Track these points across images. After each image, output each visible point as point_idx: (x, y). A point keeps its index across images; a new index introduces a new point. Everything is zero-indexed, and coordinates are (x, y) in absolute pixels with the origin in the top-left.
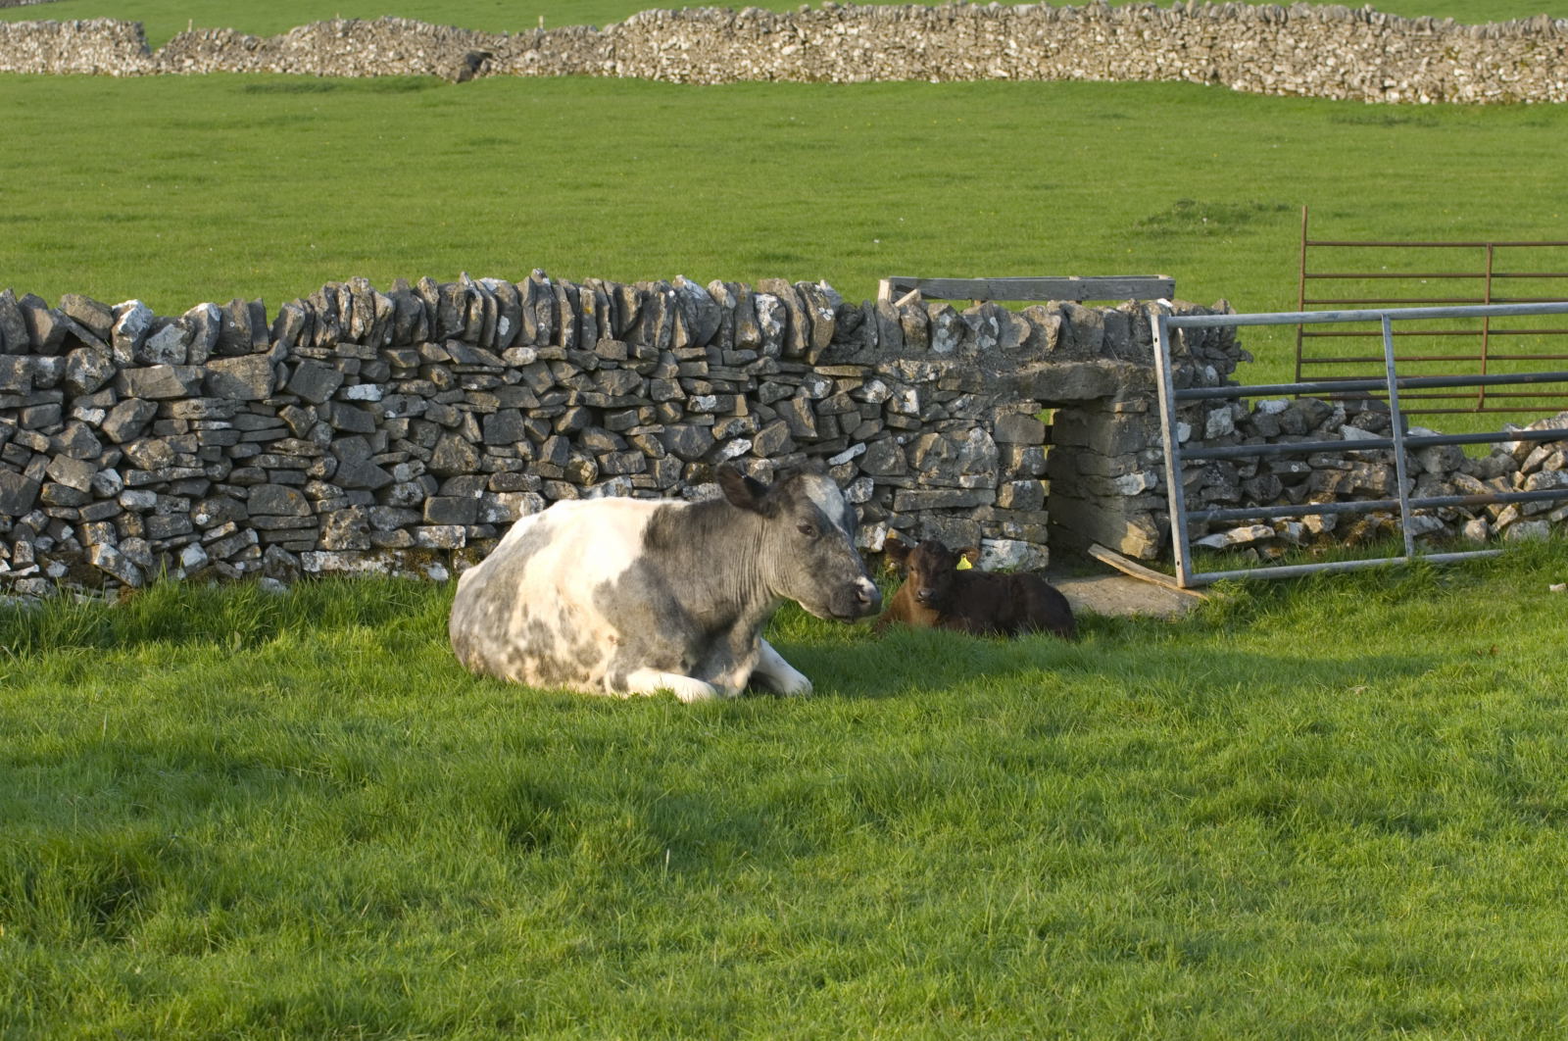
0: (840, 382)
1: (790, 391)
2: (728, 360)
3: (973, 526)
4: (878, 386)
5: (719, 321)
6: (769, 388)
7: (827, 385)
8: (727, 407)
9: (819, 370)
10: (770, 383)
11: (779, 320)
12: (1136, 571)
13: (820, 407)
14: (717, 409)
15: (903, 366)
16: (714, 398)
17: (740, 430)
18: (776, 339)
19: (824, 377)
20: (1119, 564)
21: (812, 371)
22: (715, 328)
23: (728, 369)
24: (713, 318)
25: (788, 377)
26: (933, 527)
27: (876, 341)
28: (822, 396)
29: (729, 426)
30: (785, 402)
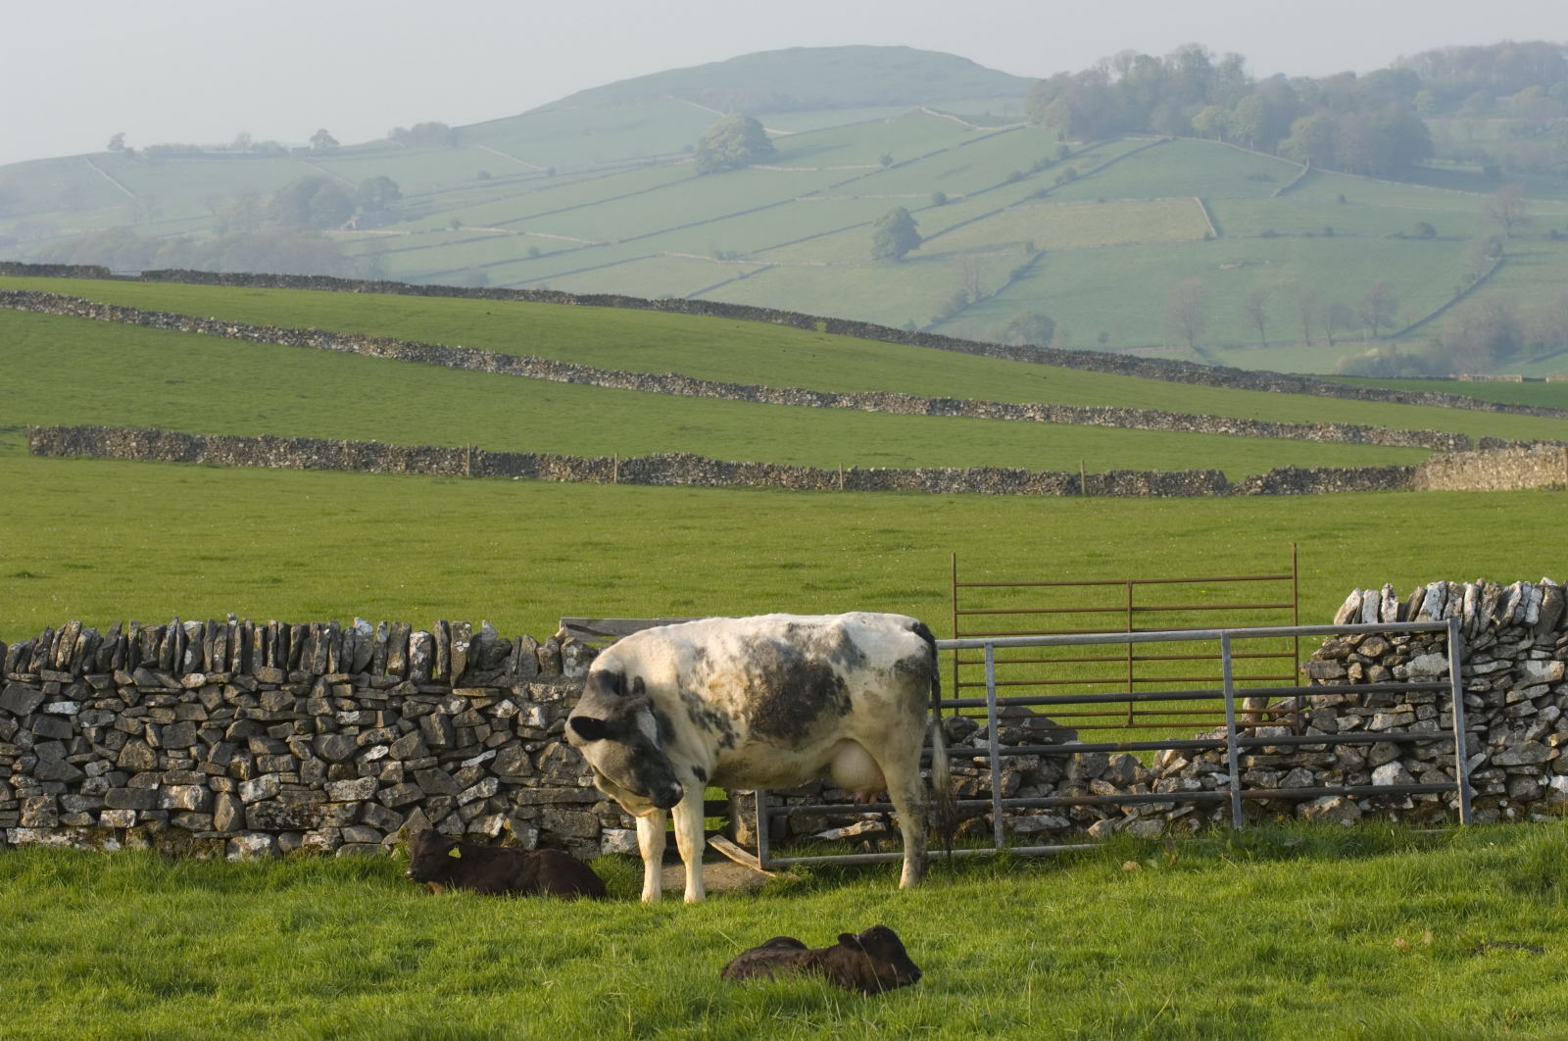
0: (474, 701)
1: (428, 708)
2: (374, 684)
4: (507, 704)
5: (370, 654)
6: (409, 706)
7: (461, 703)
8: (369, 721)
9: (455, 691)
10: (411, 701)
11: (424, 652)
12: (738, 857)
13: (455, 722)
14: (360, 722)
15: (532, 688)
16: (357, 713)
17: (379, 739)
18: (420, 667)
19: (460, 696)
20: (728, 851)
21: (451, 692)
22: (369, 658)
23: (373, 690)
24: (367, 651)
25: (426, 697)
26: (554, 818)
27: (514, 668)
28: (456, 712)
29: (368, 736)
30: (426, 717)
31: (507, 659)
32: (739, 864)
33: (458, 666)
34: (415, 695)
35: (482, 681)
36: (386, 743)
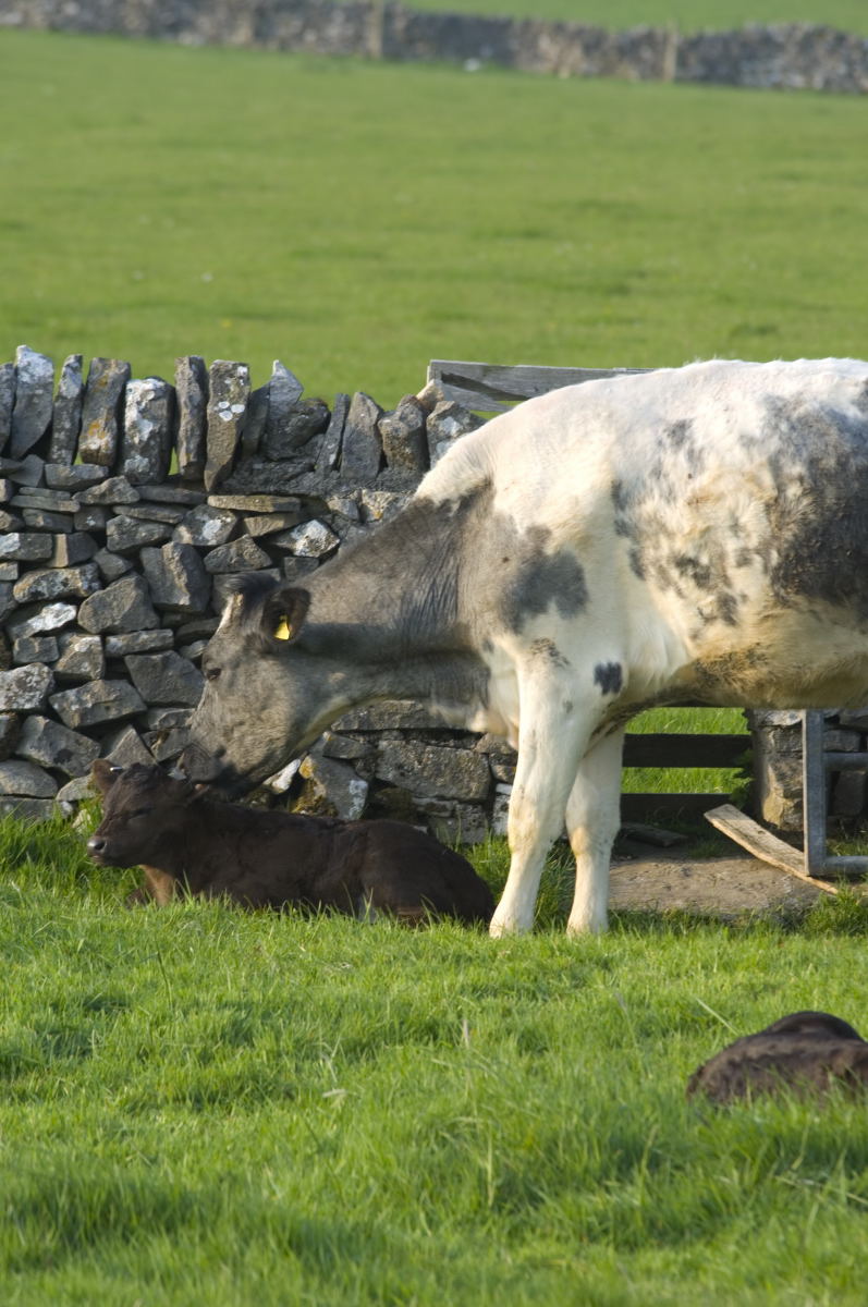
0: (249, 521)
1: (157, 531)
2: (51, 480)
3: (475, 761)
4: (315, 530)
5: (47, 417)
6: (119, 525)
7: (225, 524)
8: (38, 553)
9: (212, 501)
10: (125, 517)
11: (154, 419)
12: (767, 850)
13: (211, 561)
14: (21, 555)
15: (365, 500)
16: (16, 537)
17: (58, 589)
18: (145, 449)
19: (223, 510)
20: (746, 837)
21: (205, 502)
22: (42, 428)
23: (48, 491)
24: (40, 414)
25: (154, 510)
26: (402, 759)
27: (332, 458)
28: (213, 542)
29: (37, 582)
30: (152, 550)
31: (319, 439)
32: (766, 865)
33: (221, 450)
34: (131, 505)
35: (267, 482)
36: (72, 599)
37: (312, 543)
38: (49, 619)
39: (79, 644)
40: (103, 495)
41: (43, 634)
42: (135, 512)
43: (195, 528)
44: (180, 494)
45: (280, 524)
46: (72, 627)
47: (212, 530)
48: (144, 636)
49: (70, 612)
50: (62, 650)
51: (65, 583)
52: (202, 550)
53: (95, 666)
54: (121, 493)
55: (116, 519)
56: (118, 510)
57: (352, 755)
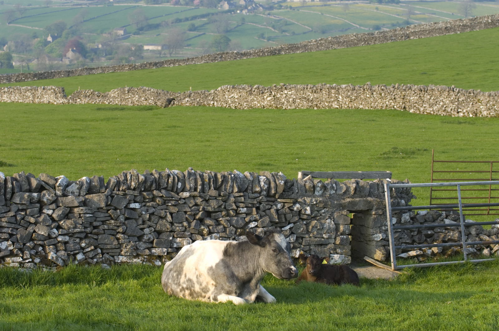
0: (286, 204)
1: (270, 207)
2: (250, 197)
3: (328, 250)
4: (298, 206)
5: (247, 184)
6: (263, 206)
7: (281, 205)
8: (250, 212)
9: (279, 200)
10: (264, 204)
11: (266, 184)
12: (379, 265)
13: (279, 212)
14: (246, 212)
16: (246, 209)
17: (254, 219)
18: (265, 190)
21: (277, 200)
22: (247, 187)
23: (250, 199)
24: (246, 184)
25: (269, 202)
26: (315, 250)
27: (297, 191)
28: (280, 209)
29: (250, 218)
30: (268, 210)
32: (380, 268)
33: (280, 190)
35: (286, 196)
36: (256, 221)
37: (298, 208)
38: (252, 225)
39: (259, 230)
40: (261, 200)
41: (252, 228)
42: (266, 203)
43: (276, 206)
44: (273, 199)
45: (292, 205)
46: (257, 226)
47: (279, 206)
48: (270, 228)
49: (256, 224)
50: (256, 231)
51: (255, 218)
52: (277, 211)
53: (263, 234)
54: (264, 199)
55: (262, 204)
56: (263, 202)
57: (306, 250)
